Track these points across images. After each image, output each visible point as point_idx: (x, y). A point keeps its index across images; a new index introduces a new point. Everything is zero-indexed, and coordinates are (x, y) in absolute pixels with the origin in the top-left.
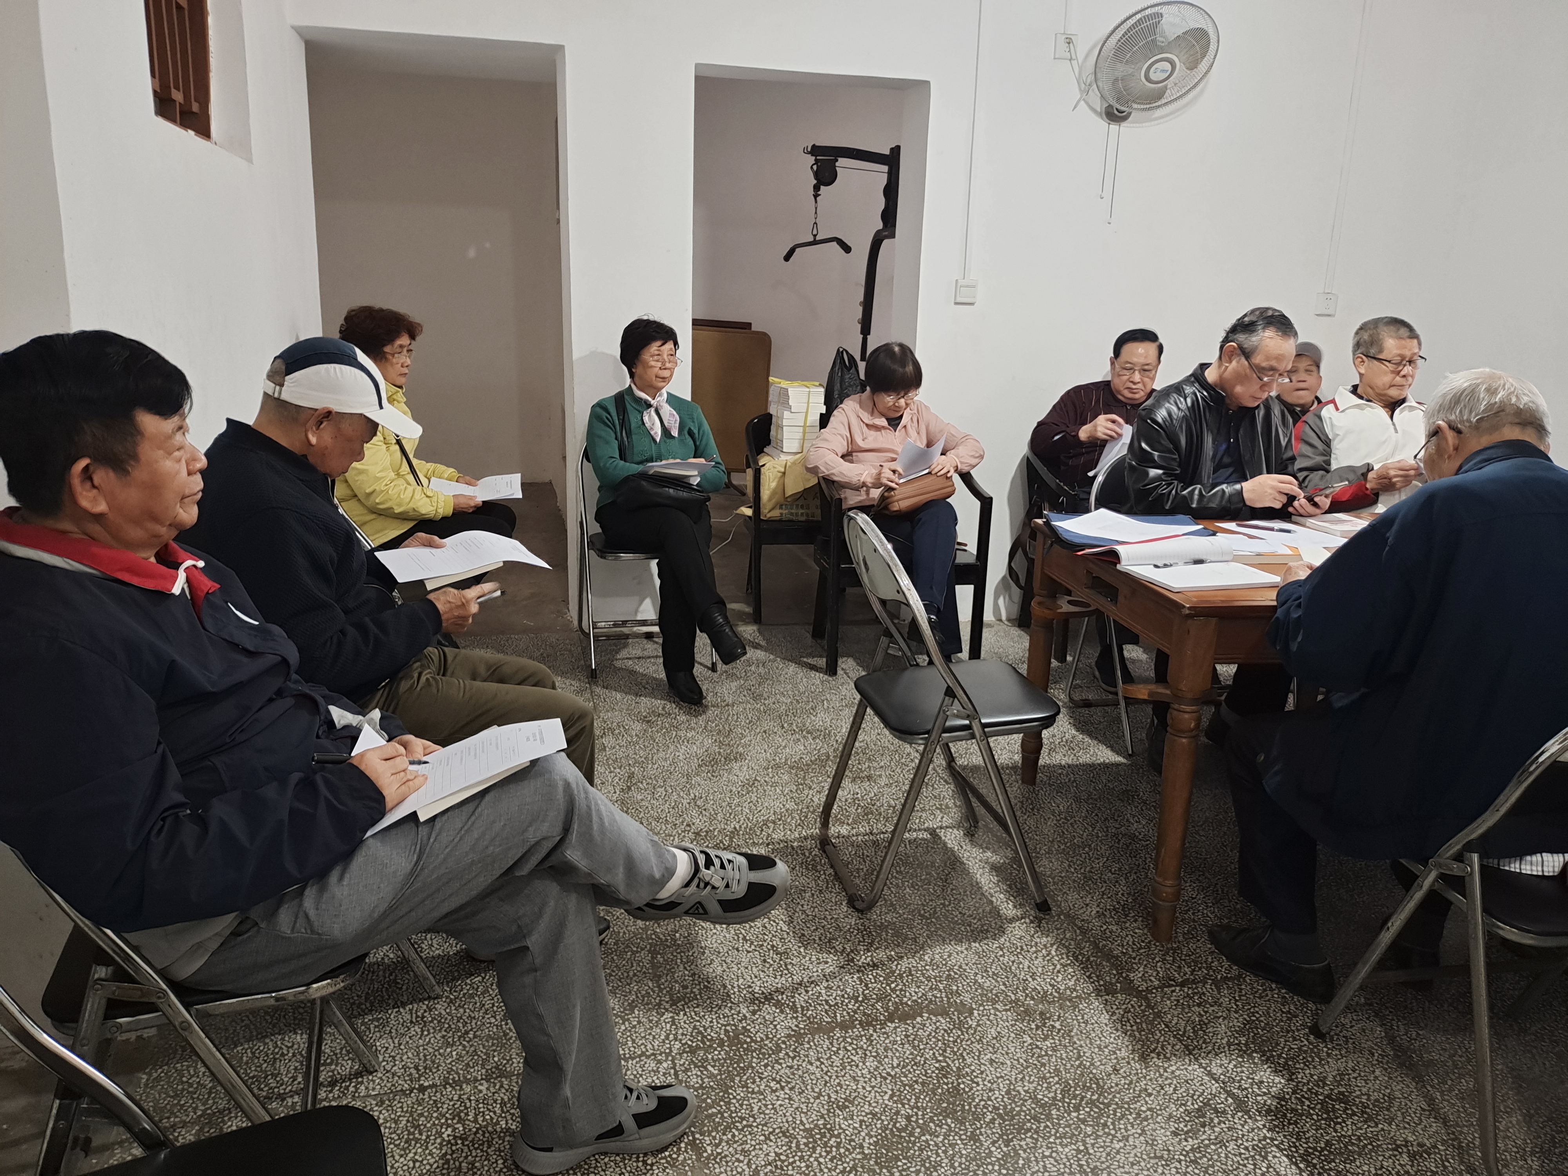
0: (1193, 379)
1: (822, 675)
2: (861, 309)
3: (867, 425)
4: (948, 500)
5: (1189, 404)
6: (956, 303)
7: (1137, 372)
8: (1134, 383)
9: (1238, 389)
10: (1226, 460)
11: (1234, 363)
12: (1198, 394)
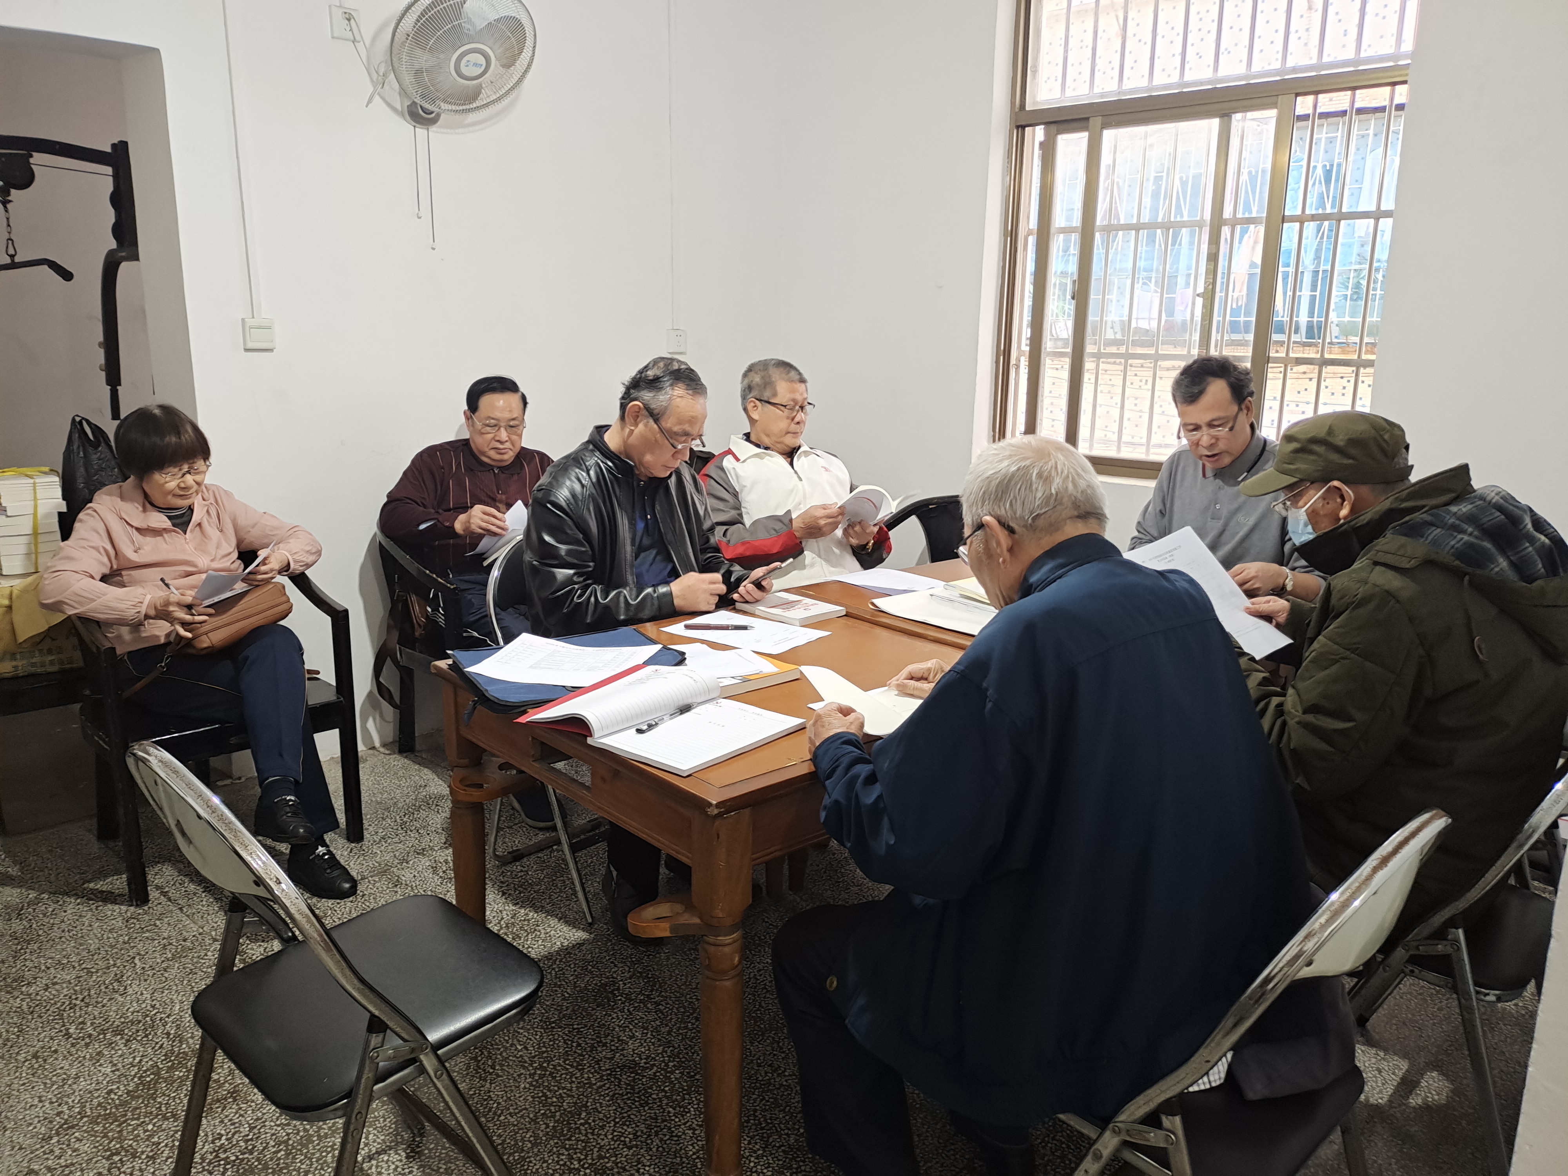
0: (591, 447)
1: (124, 908)
2: (101, 352)
3: (137, 529)
4: (282, 623)
5: (594, 480)
6: (247, 350)
7: (502, 429)
8: (501, 443)
9: (648, 458)
10: (646, 541)
11: (641, 426)
12: (601, 464)
